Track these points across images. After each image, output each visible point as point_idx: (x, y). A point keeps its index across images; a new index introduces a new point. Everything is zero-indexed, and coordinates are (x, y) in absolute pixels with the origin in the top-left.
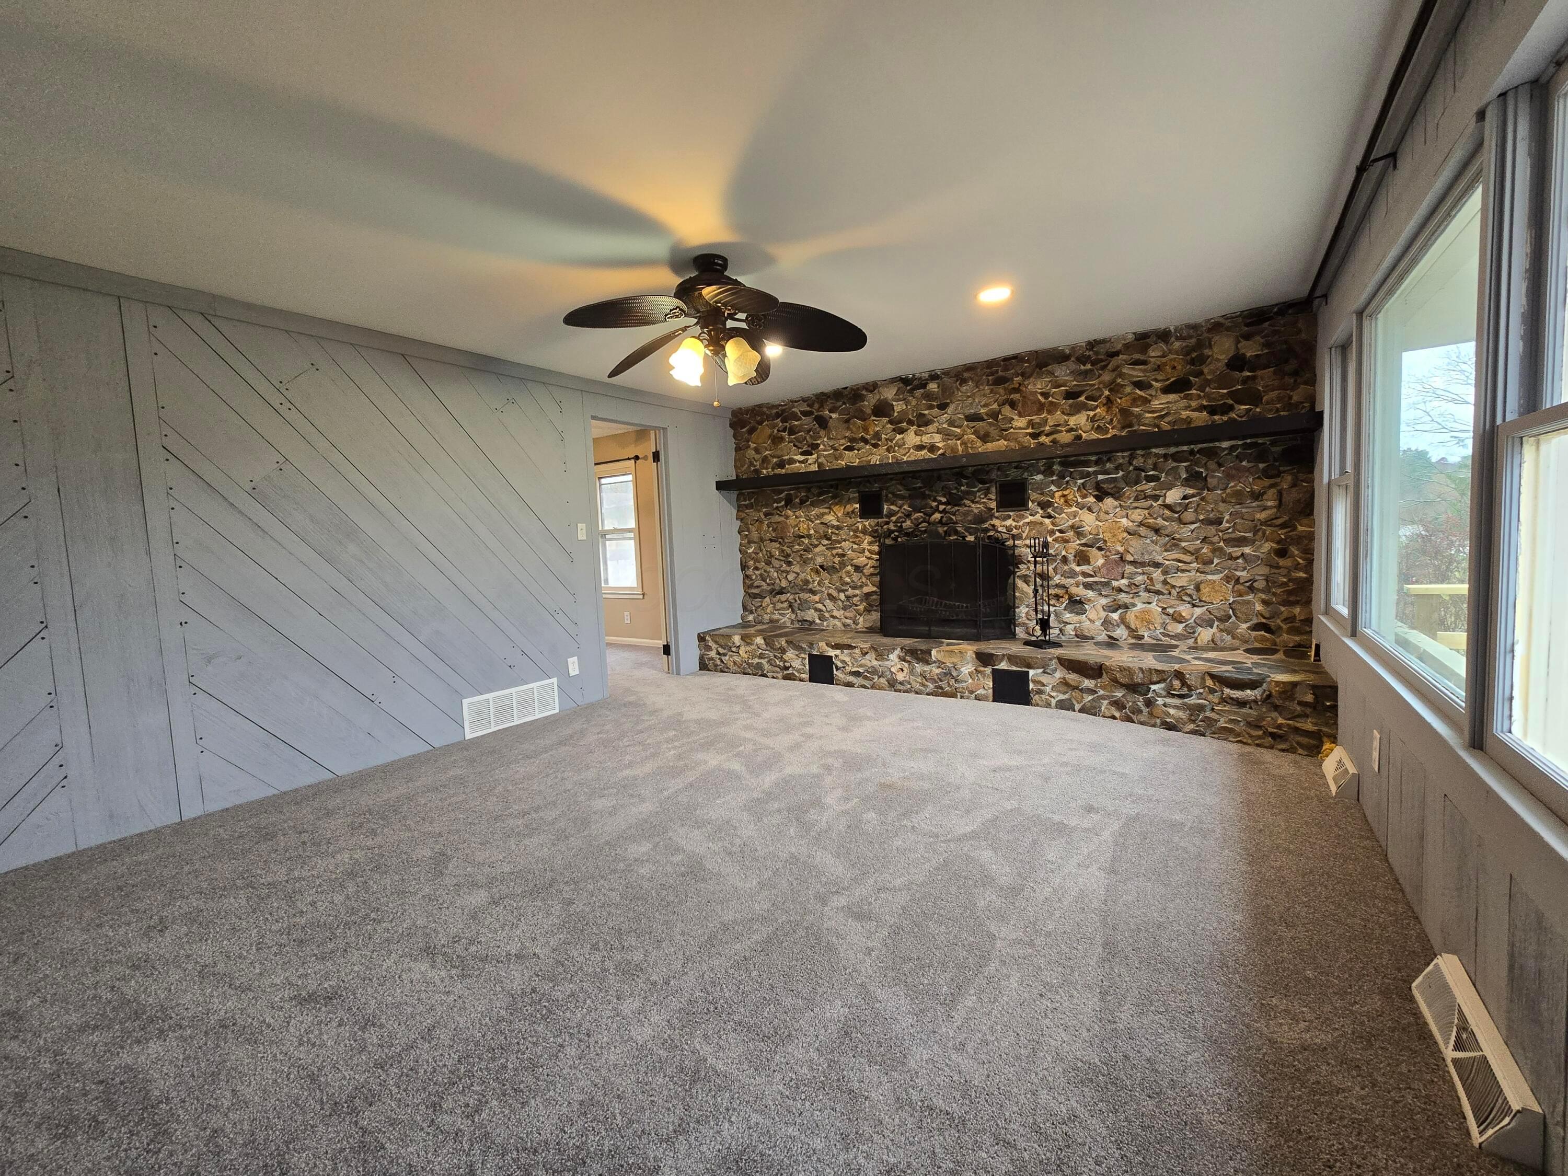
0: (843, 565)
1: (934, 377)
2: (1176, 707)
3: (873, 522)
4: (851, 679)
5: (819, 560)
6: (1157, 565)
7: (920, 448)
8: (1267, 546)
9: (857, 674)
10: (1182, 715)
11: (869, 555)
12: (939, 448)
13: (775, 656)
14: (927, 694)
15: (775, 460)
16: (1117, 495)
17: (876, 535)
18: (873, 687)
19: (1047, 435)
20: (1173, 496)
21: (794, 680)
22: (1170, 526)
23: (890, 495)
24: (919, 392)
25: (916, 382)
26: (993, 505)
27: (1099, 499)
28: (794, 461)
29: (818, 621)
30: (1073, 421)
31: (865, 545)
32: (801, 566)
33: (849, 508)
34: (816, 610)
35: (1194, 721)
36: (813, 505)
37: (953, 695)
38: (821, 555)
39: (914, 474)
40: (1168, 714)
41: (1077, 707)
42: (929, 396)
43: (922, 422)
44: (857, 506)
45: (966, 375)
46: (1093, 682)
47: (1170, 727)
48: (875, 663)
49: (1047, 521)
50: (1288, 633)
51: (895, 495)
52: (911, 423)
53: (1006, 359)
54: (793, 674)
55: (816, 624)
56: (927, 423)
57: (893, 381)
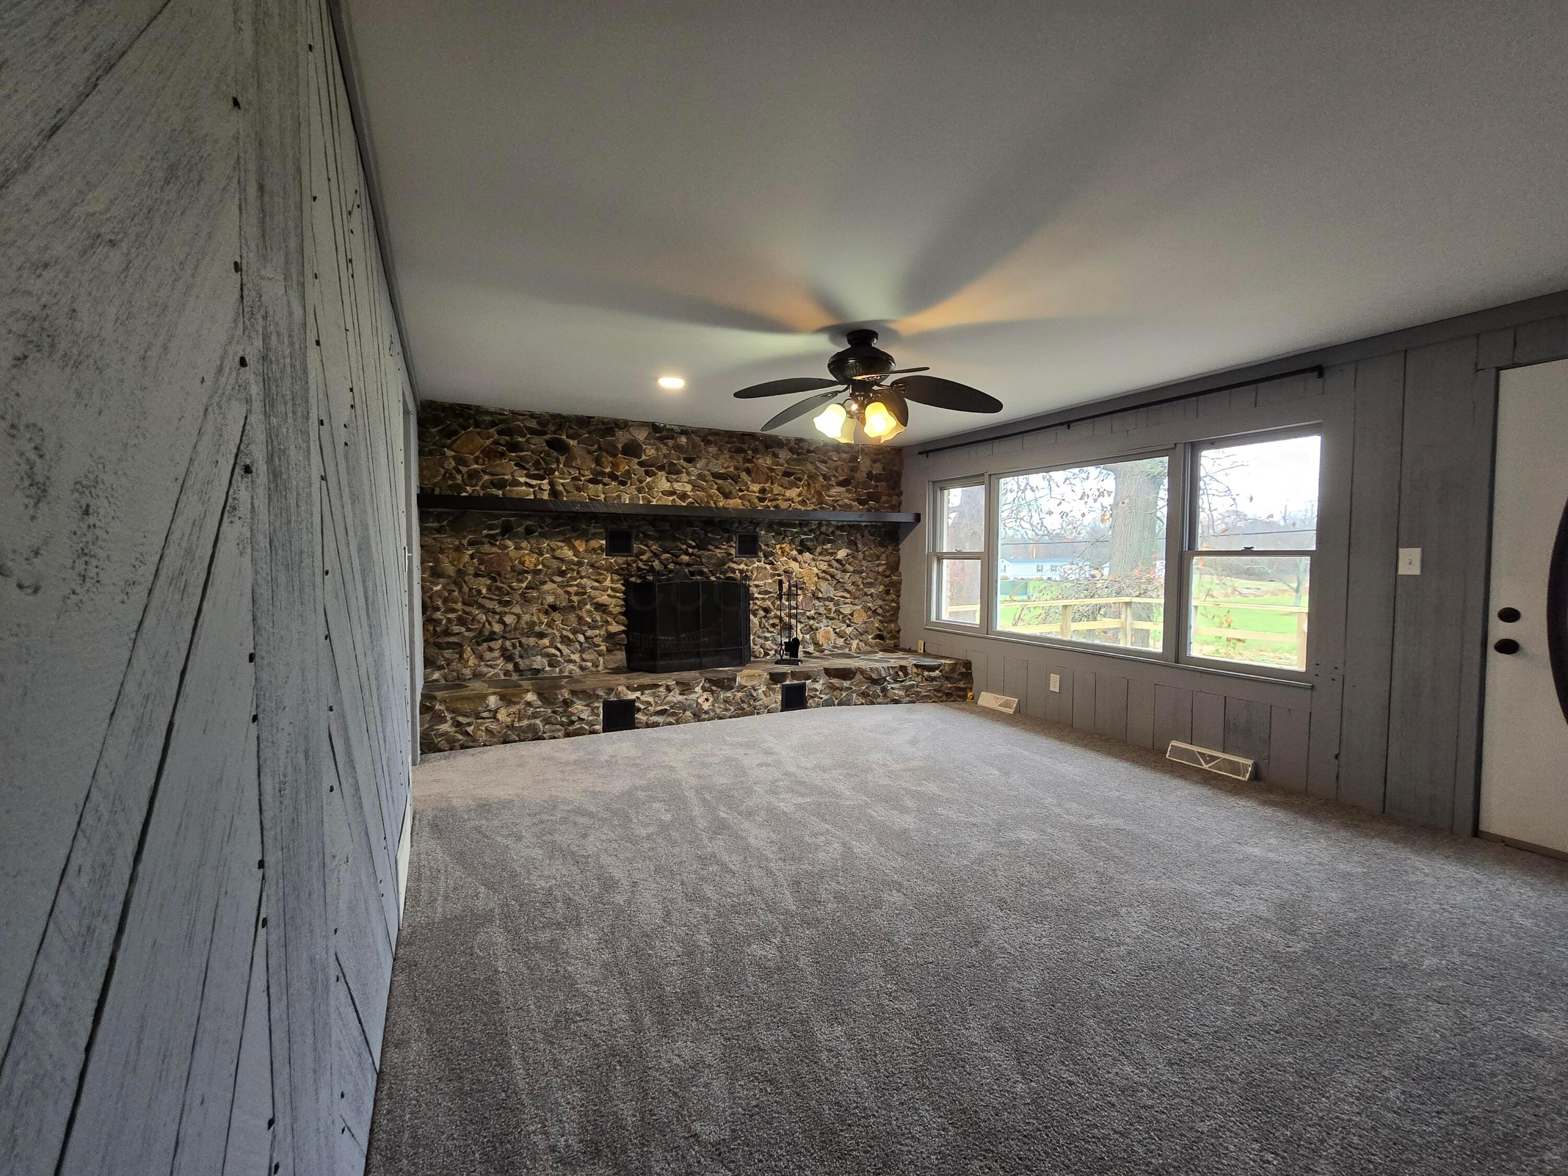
0: (582, 604)
1: (684, 432)
2: (899, 689)
3: (621, 560)
4: (655, 719)
5: (550, 599)
6: (832, 600)
7: (672, 493)
8: (882, 587)
9: (662, 712)
10: (902, 693)
11: (612, 594)
12: (689, 497)
13: (554, 712)
14: (730, 717)
15: (486, 477)
16: (810, 550)
17: (623, 573)
18: (678, 722)
19: (770, 501)
20: (842, 554)
21: (583, 734)
22: (839, 575)
23: (641, 535)
24: (671, 443)
25: (665, 433)
26: (733, 551)
27: (800, 552)
28: (519, 484)
29: (547, 668)
30: (789, 493)
31: (608, 583)
32: (522, 606)
33: (594, 544)
34: (547, 655)
35: (908, 696)
36: (544, 536)
37: (752, 714)
38: (551, 591)
39: (664, 518)
40: (895, 694)
41: (836, 702)
42: (678, 448)
43: (673, 471)
44: (604, 542)
45: (710, 438)
46: (849, 682)
47: (896, 702)
48: (680, 698)
49: (768, 566)
50: (889, 639)
51: (646, 536)
52: (661, 468)
53: (744, 434)
54: (582, 728)
55: (546, 672)
56: (678, 472)
57: (644, 424)
